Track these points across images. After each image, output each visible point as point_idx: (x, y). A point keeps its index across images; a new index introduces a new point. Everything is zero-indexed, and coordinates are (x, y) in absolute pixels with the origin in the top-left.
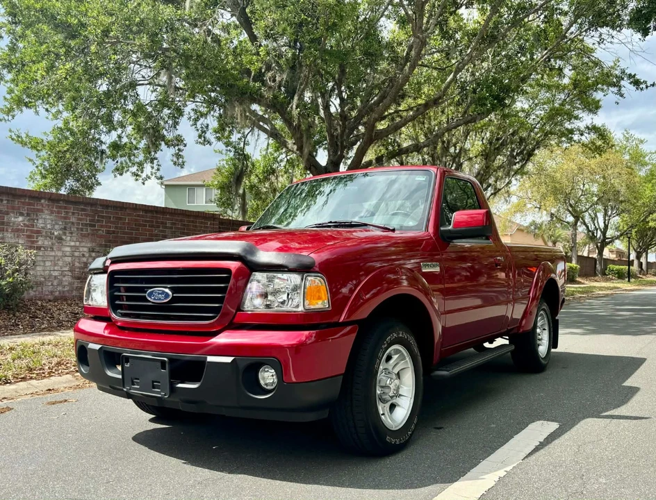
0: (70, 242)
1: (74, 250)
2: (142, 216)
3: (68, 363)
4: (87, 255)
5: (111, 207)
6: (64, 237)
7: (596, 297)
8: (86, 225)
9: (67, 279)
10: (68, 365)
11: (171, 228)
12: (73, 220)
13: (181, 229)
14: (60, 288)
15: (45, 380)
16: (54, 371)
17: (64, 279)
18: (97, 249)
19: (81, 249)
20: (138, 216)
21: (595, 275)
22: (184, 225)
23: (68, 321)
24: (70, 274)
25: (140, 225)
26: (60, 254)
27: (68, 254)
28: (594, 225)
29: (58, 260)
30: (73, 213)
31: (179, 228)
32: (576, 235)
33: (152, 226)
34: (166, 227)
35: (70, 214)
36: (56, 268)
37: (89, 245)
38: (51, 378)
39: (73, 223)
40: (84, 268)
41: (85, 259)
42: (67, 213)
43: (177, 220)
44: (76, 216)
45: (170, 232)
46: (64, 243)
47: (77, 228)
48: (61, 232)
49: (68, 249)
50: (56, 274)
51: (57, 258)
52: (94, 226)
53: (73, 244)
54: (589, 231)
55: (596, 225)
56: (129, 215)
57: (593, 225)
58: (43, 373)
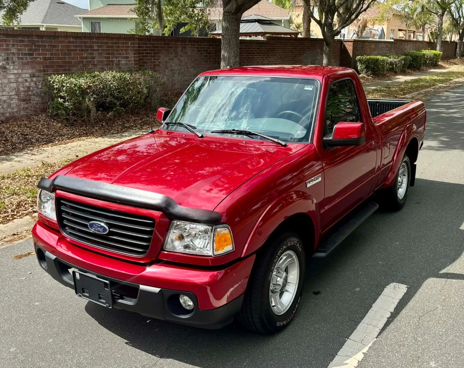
0: (13, 70)
1: (17, 76)
2: (73, 42)
3: (26, 204)
4: (29, 80)
5: (45, 36)
6: (8, 67)
7: (453, 88)
8: (25, 54)
9: (15, 102)
10: (27, 206)
11: (98, 50)
12: (14, 50)
13: (106, 50)
14: (9, 110)
15: (10, 224)
16: (15, 213)
17: (12, 102)
18: (37, 74)
19: (24, 76)
20: (70, 42)
21: (455, 57)
22: (109, 47)
23: (20, 143)
24: (16, 97)
25: (71, 50)
26: (6, 81)
27: (13, 80)
28: (459, 14)
29: (5, 86)
30: (13, 45)
31: (104, 50)
32: (442, 24)
33: (82, 50)
34: (94, 50)
35: (11, 46)
36: (4, 93)
37: (30, 71)
38: (15, 220)
39: (14, 54)
40: (27, 91)
41: (27, 84)
42: (8, 45)
43: (102, 43)
44: (16, 47)
45: (97, 54)
46: (8, 71)
47: (18, 58)
48: (4, 62)
49: (12, 76)
50: (5, 98)
51: (4, 85)
52: (32, 54)
53: (16, 71)
54: (454, 19)
55: (460, 13)
56: (61, 42)
57: (457, 14)
58: (8, 216)
